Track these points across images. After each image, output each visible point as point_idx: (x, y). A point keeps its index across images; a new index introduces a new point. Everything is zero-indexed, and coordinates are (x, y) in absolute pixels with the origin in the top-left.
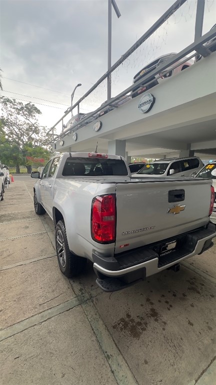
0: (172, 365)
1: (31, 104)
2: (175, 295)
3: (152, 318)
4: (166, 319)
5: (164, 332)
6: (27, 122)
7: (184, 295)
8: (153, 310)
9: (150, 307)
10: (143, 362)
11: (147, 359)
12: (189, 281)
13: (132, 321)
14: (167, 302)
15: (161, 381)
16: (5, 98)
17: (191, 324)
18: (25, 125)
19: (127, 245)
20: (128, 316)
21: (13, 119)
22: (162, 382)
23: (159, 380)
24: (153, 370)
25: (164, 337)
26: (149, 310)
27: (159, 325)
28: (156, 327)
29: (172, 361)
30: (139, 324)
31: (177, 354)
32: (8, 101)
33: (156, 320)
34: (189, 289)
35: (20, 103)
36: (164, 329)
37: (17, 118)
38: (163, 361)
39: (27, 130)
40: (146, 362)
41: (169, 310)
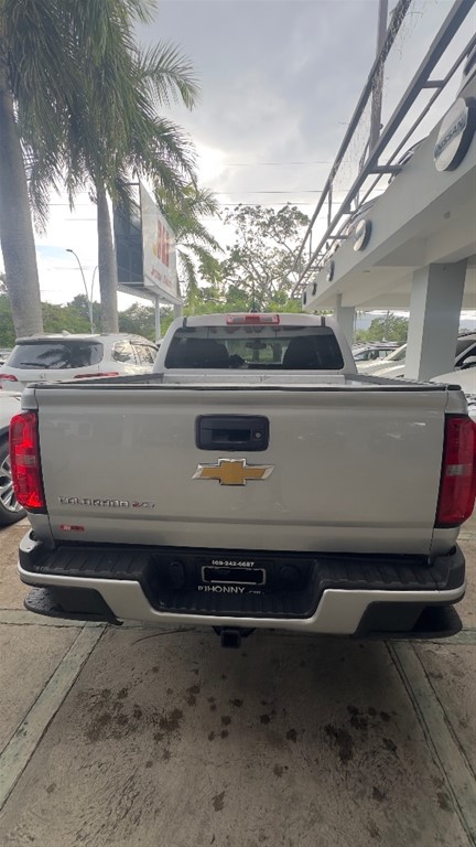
0: (79, 837)
1: (291, 207)
2: (265, 719)
3: (157, 727)
4: (180, 750)
5: (142, 769)
6: (281, 247)
7: (292, 735)
8: (177, 714)
9: (180, 707)
10: (48, 785)
11: (58, 786)
12: (354, 711)
13: (118, 706)
14: (226, 721)
15: (33, 840)
16: (242, 207)
17: (218, 803)
18: (277, 257)
19: (77, 528)
20: (123, 694)
21: (254, 247)
22: (31, 842)
23: (33, 834)
24: (43, 811)
25: (132, 778)
26: (170, 709)
27: (150, 750)
28: (143, 749)
29: (87, 829)
30: (122, 720)
31: (110, 828)
32: (247, 213)
33: (158, 738)
34: (329, 730)
35: (269, 212)
36: (149, 764)
37: (262, 245)
38: (75, 813)
39: (280, 266)
40: (50, 790)
41: (211, 737)
